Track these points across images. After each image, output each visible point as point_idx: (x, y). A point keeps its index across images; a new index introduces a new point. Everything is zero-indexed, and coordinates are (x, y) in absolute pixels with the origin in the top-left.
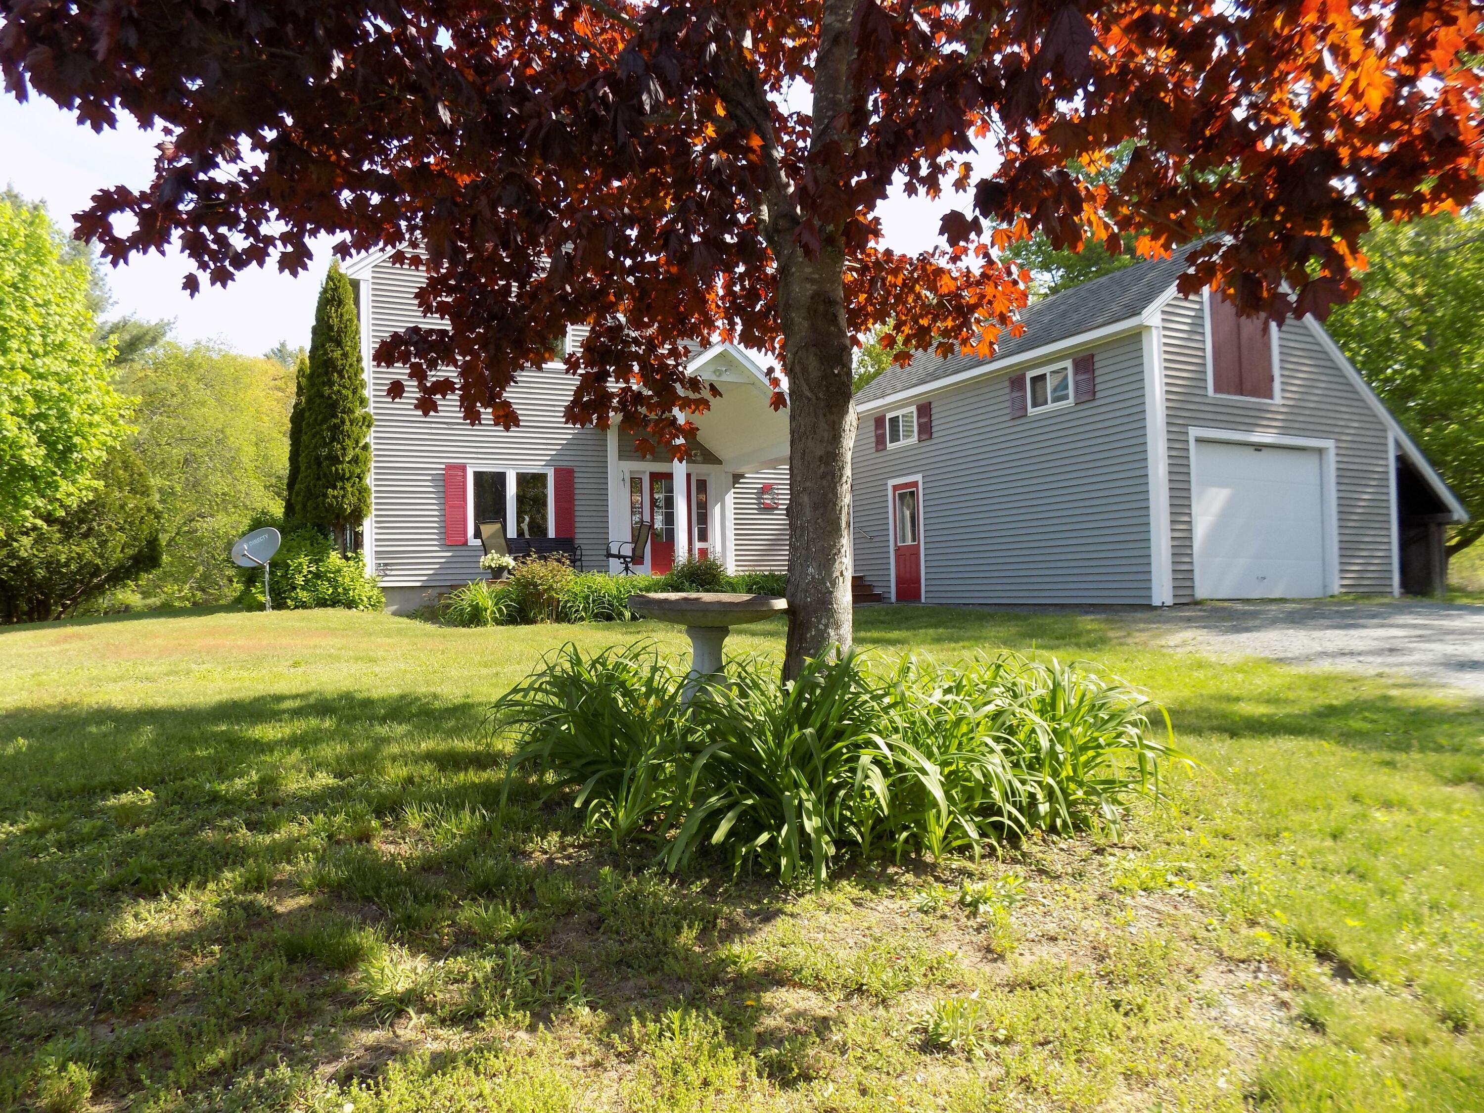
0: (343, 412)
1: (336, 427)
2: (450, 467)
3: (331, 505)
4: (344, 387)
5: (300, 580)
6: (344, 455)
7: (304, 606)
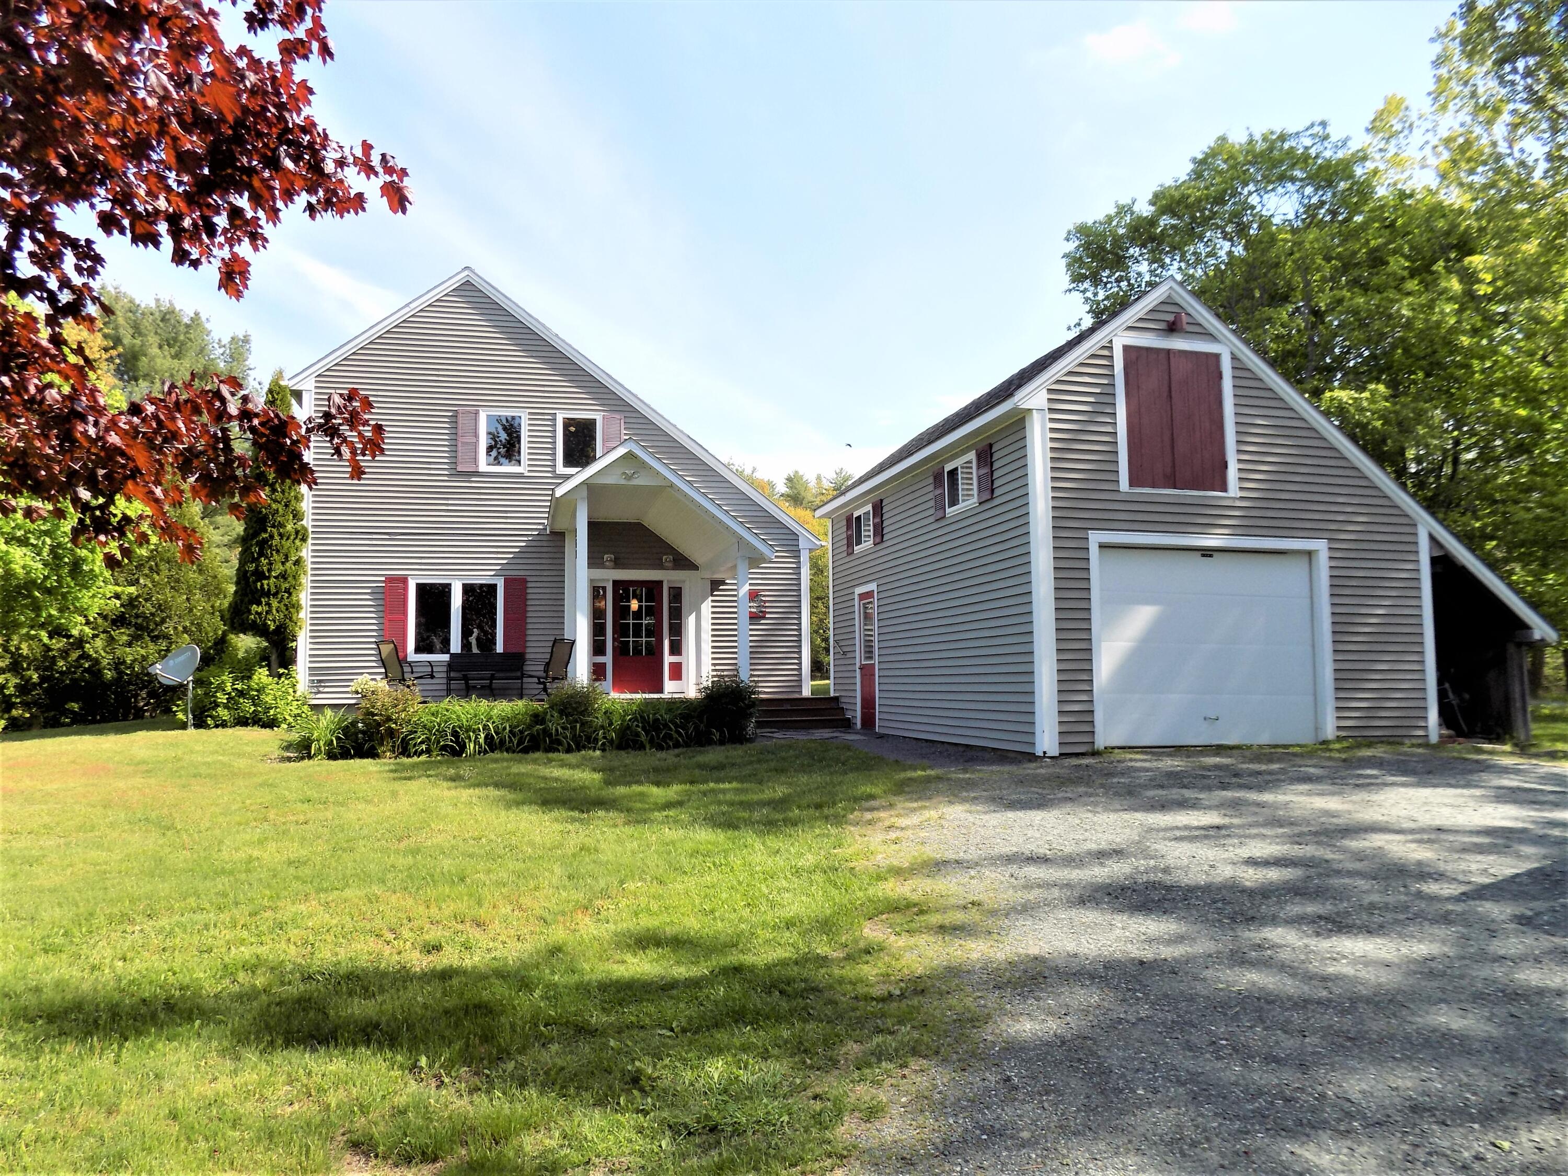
0: (273, 526)
1: (265, 541)
2: (390, 580)
3: (254, 622)
4: (275, 501)
5: (222, 698)
6: (270, 570)
7: (224, 725)
